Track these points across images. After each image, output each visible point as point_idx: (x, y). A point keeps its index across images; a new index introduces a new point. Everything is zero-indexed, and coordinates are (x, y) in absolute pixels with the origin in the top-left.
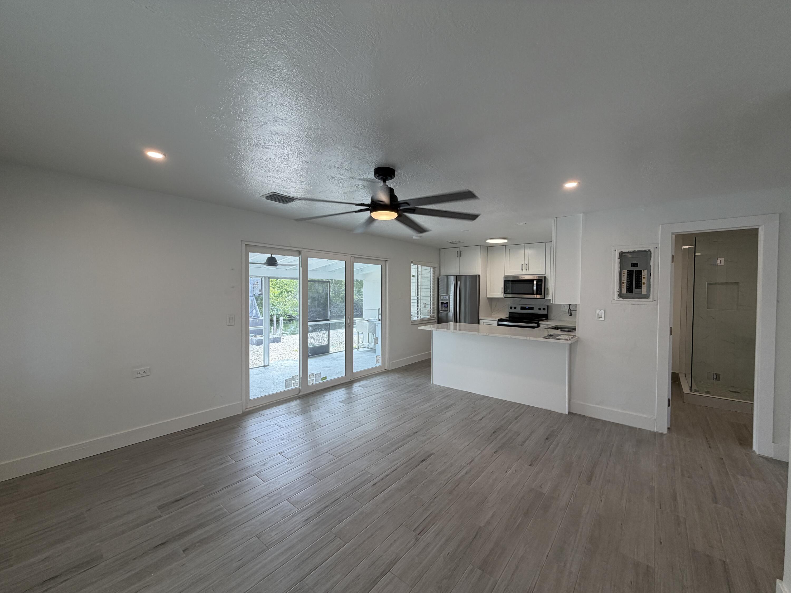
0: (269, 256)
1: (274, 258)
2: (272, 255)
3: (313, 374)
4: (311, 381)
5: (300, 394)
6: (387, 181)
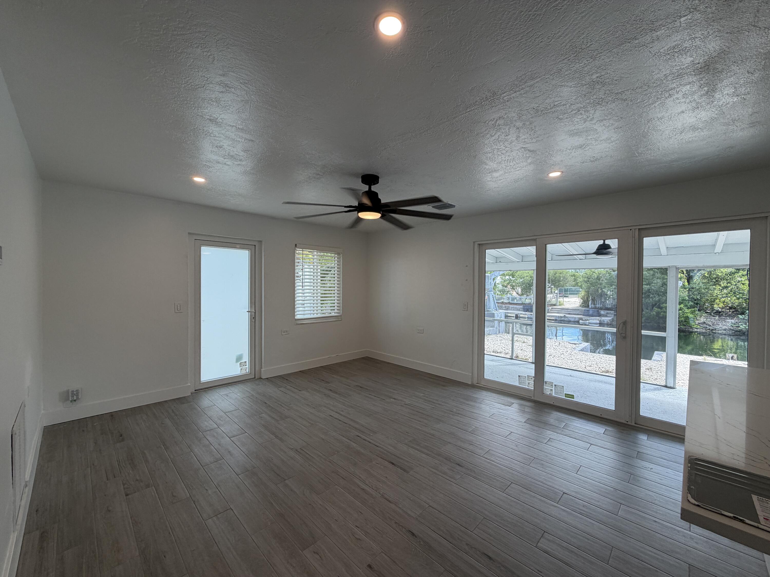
3: (551, 384)
4: (548, 390)
5: (533, 398)
6: (372, 186)
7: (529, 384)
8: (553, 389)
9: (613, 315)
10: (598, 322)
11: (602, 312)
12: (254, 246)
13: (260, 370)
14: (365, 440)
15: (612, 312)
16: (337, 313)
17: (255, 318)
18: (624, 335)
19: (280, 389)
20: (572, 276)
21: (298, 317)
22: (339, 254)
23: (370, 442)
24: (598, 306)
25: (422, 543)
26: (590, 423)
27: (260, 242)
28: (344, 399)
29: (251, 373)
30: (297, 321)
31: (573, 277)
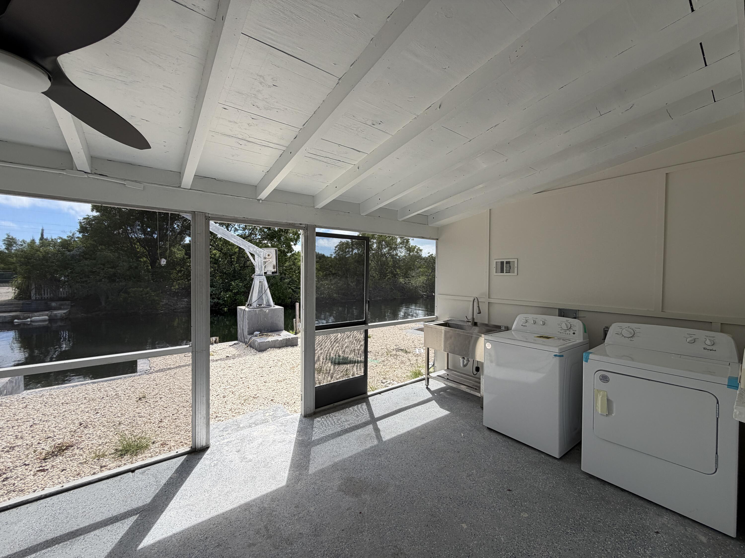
9: (69, 307)
10: (46, 318)
11: (53, 304)
15: (67, 302)
24: (46, 296)
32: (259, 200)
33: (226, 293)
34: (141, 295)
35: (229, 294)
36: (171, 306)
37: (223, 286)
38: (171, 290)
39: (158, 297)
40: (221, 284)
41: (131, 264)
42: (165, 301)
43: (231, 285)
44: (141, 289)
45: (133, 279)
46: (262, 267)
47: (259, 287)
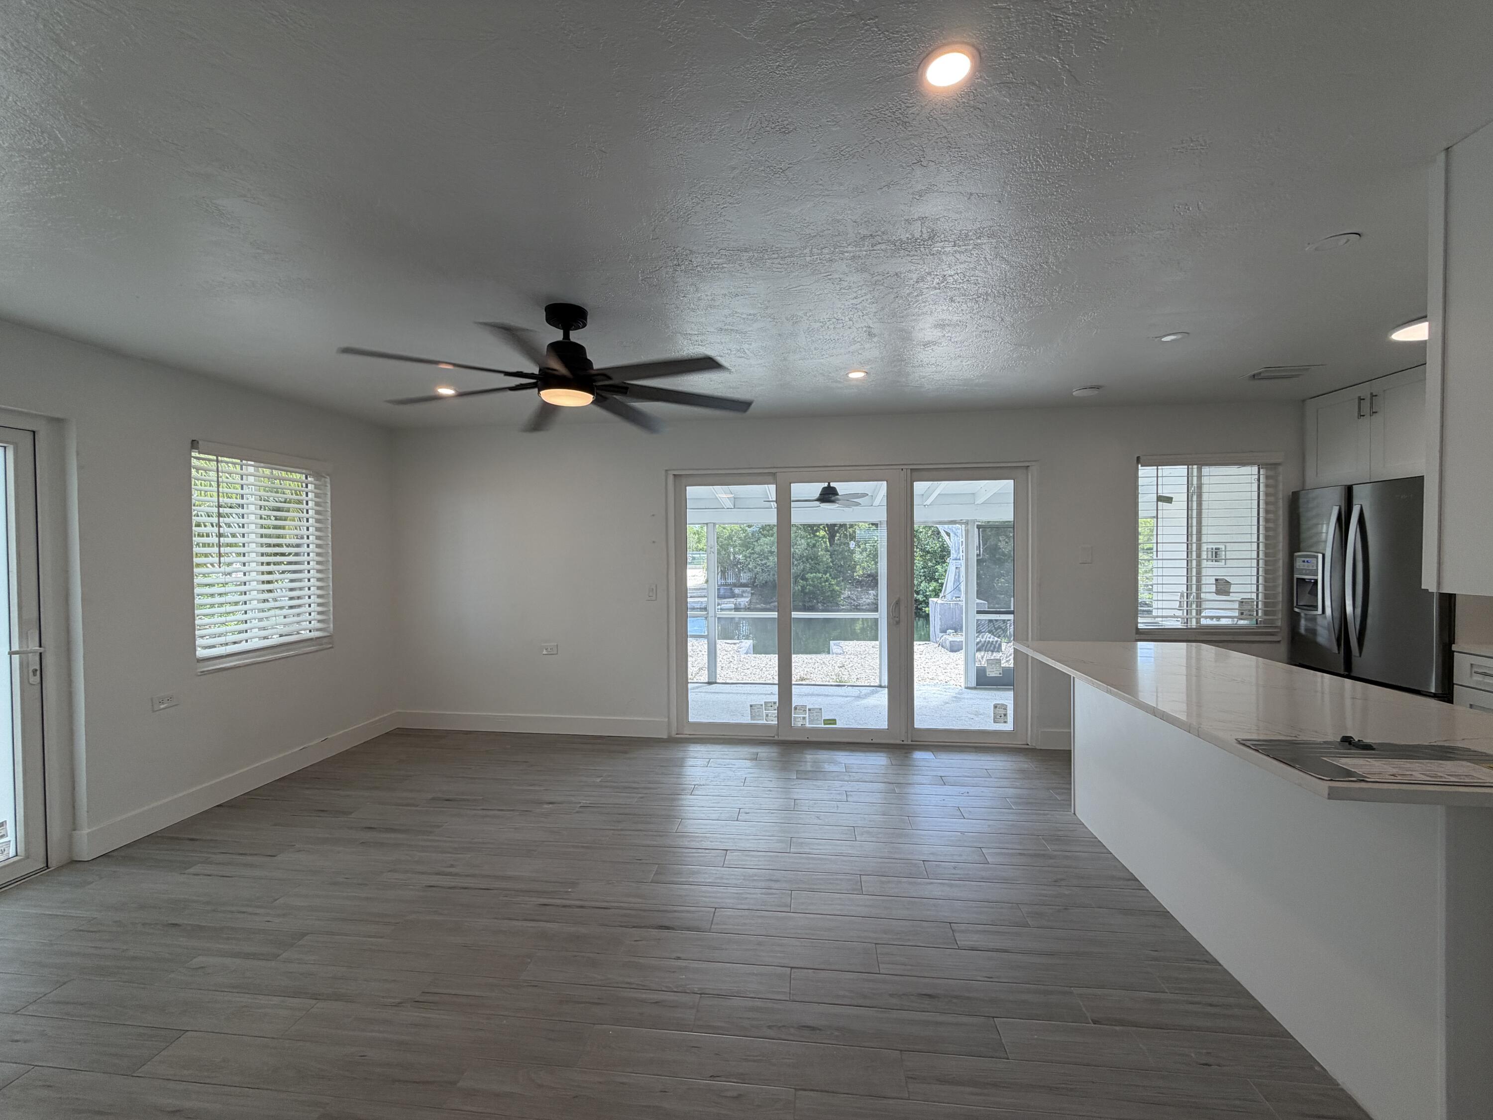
0: (826, 485)
1: (834, 489)
2: (829, 483)
3: (803, 708)
4: (799, 720)
5: (776, 738)
6: (571, 332)
7: (767, 716)
8: (807, 715)
9: (750, 595)
10: (733, 606)
11: (737, 591)
12: (30, 436)
13: (71, 837)
14: (569, 906)
15: (749, 589)
16: (318, 630)
17: (41, 671)
18: (897, 619)
19: (191, 870)
20: (694, 534)
21: (201, 653)
22: (318, 476)
23: (582, 907)
24: (729, 581)
25: (836, 1033)
26: (868, 754)
27: (58, 423)
28: (430, 838)
29: (27, 857)
30: (201, 664)
31: (697, 536)
32: (925, 506)
33: (929, 583)
34: (821, 583)
35: (934, 585)
36: (854, 600)
37: (925, 572)
38: (853, 577)
39: (838, 586)
40: (921, 569)
41: (809, 540)
42: (847, 593)
43: (937, 572)
44: (820, 575)
45: (810, 560)
46: (959, 549)
47: (955, 575)
